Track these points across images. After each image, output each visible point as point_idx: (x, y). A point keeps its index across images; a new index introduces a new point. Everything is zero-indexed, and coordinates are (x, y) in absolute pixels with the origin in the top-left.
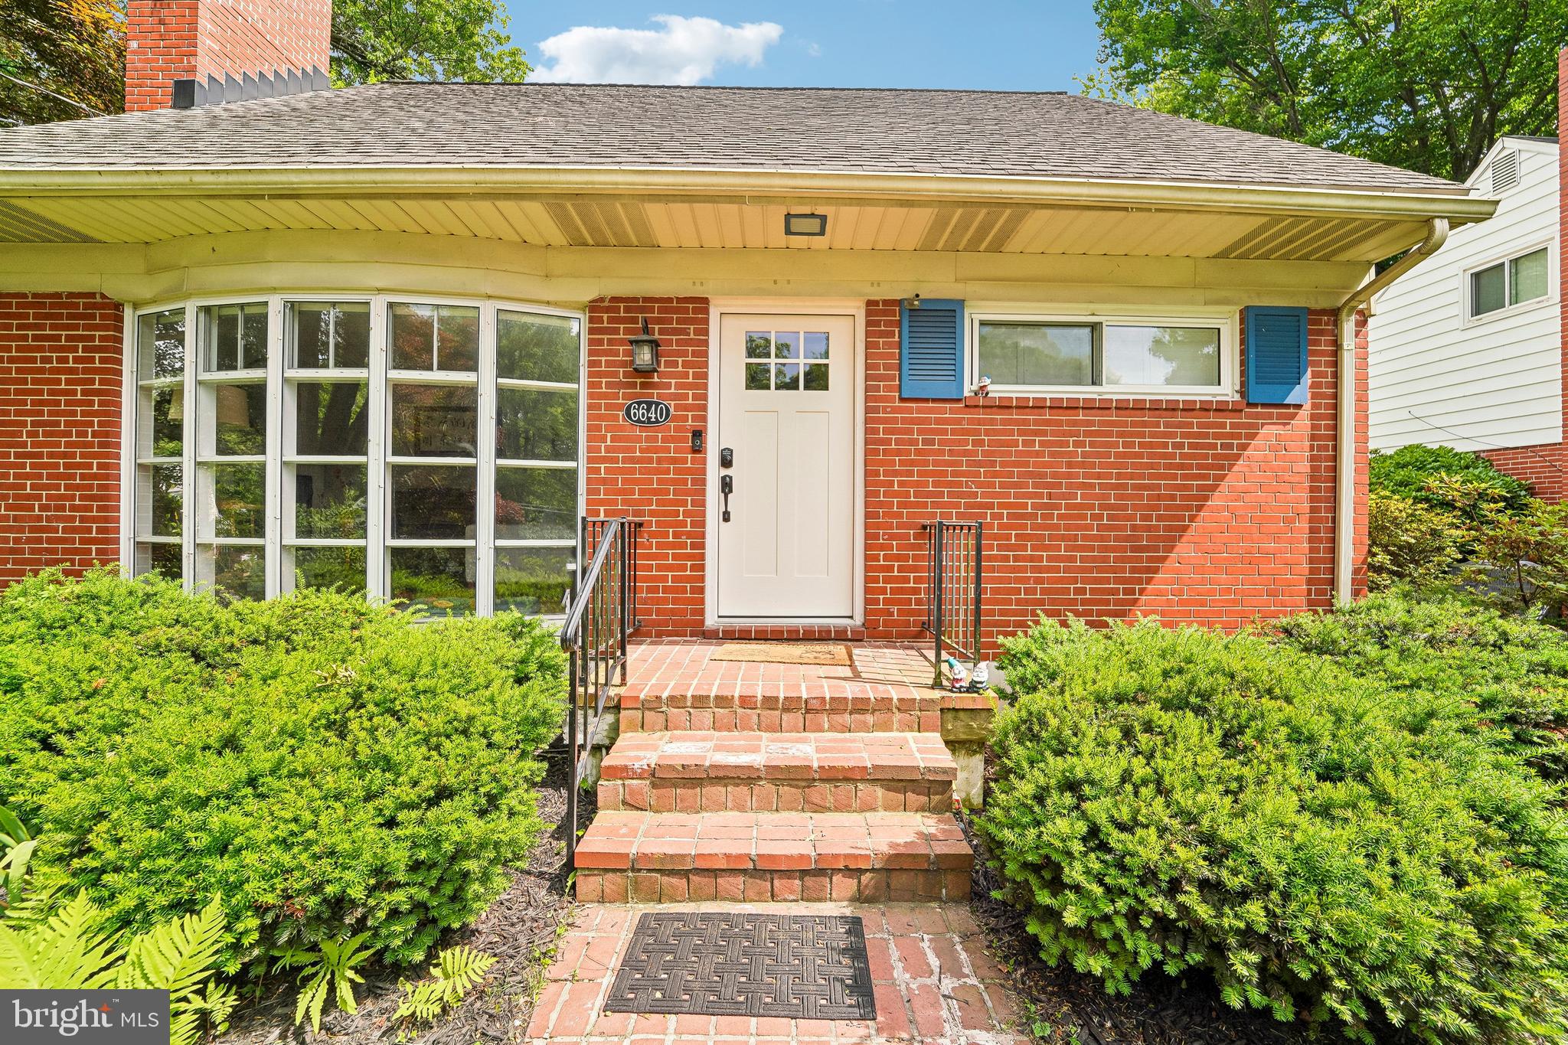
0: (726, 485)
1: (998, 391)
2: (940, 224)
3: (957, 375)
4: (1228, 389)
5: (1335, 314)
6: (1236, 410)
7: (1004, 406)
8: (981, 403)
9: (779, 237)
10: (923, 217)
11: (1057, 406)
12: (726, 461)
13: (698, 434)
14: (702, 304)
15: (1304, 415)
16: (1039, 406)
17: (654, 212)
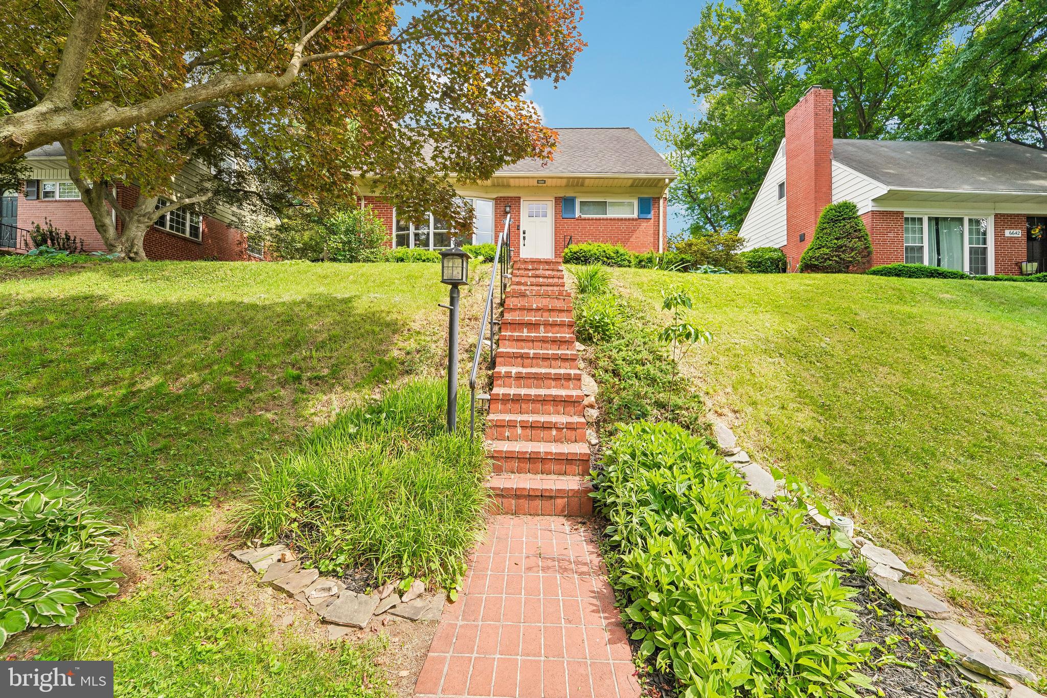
0: (524, 238)
1: (583, 216)
2: (568, 182)
3: (574, 212)
4: (635, 216)
5: (659, 198)
6: (636, 220)
7: (585, 219)
8: (580, 219)
9: (536, 184)
10: (565, 181)
11: (596, 219)
12: (524, 233)
13: (519, 226)
14: (519, 198)
15: (652, 221)
16: (592, 219)
17: (512, 180)
